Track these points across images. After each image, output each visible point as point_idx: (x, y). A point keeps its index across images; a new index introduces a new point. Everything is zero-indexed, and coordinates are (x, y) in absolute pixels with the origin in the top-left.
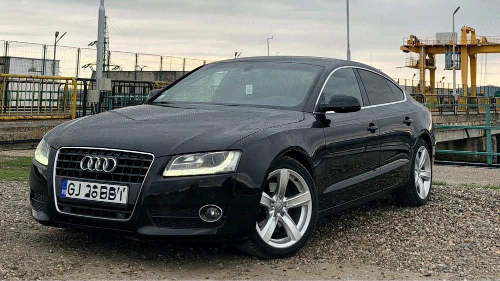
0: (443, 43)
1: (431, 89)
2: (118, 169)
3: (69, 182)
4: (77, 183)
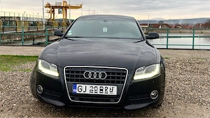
0: (58, 5)
1: (53, 20)
2: (108, 77)
3: (78, 85)
4: (84, 86)
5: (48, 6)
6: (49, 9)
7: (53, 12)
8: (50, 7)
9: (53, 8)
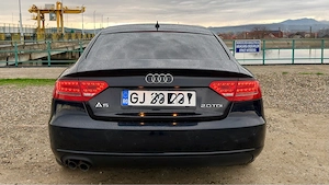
0: (48, 9)
1: (43, 29)
5: (35, 9)
6: (36, 14)
7: (43, 18)
8: (36, 11)
9: (41, 13)
